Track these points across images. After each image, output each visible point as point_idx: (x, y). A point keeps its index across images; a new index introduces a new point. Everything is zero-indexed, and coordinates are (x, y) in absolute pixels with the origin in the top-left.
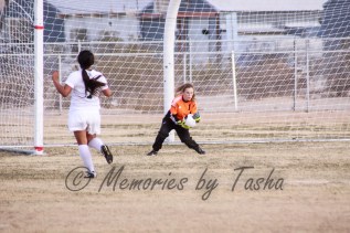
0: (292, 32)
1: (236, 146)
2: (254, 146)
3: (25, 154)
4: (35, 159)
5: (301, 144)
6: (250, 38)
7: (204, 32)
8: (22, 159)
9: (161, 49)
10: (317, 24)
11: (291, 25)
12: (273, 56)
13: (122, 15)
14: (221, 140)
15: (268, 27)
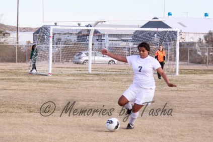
0: (123, 40)
1: (110, 75)
2: (116, 75)
3: (46, 75)
4: (49, 77)
5: (130, 75)
6: (111, 42)
7: (97, 40)
8: (45, 77)
9: (88, 44)
10: (131, 38)
11: (123, 38)
12: (117, 48)
13: (71, 34)
14: (105, 73)
15: (116, 39)
